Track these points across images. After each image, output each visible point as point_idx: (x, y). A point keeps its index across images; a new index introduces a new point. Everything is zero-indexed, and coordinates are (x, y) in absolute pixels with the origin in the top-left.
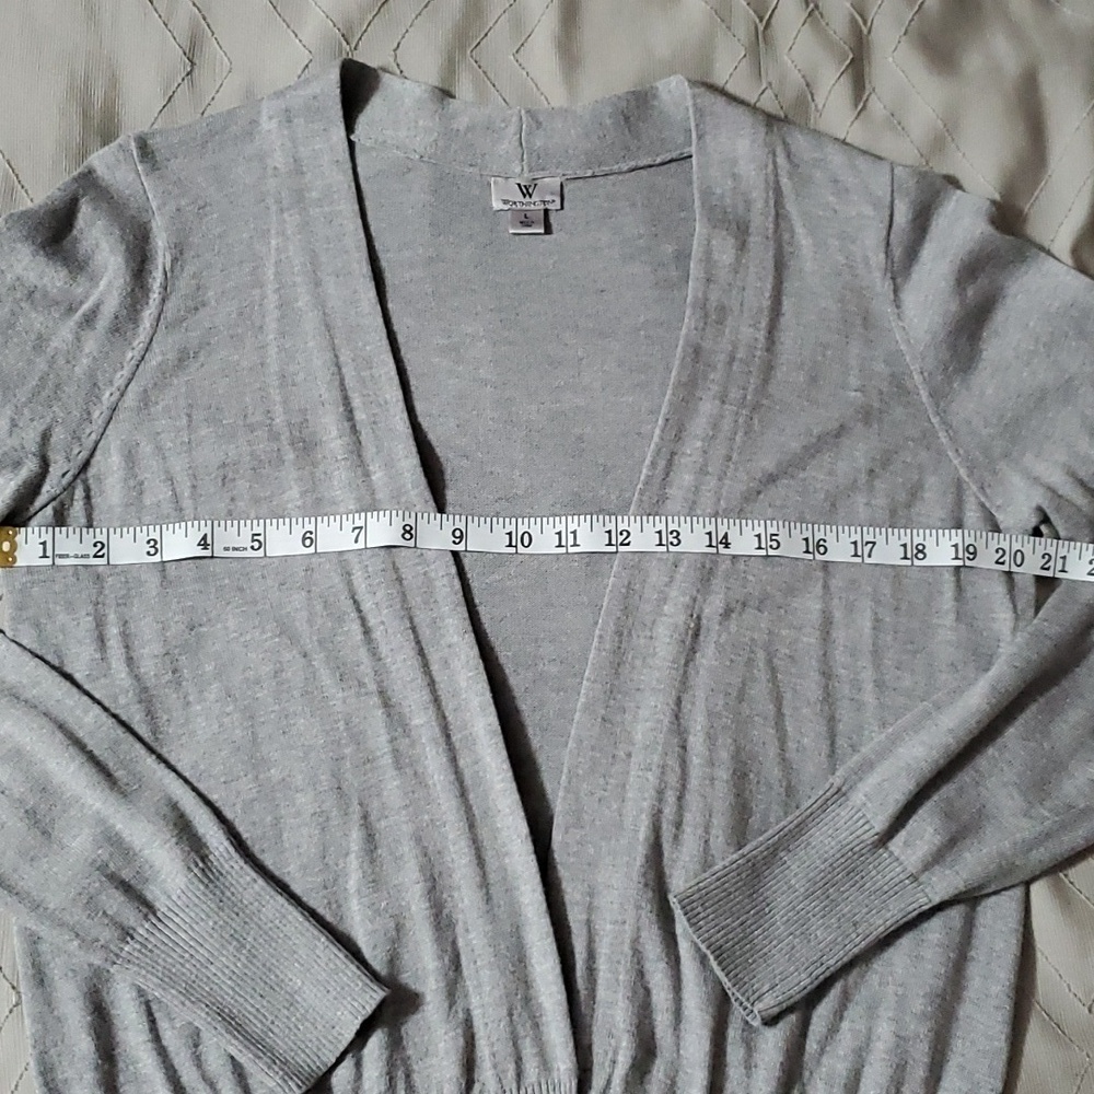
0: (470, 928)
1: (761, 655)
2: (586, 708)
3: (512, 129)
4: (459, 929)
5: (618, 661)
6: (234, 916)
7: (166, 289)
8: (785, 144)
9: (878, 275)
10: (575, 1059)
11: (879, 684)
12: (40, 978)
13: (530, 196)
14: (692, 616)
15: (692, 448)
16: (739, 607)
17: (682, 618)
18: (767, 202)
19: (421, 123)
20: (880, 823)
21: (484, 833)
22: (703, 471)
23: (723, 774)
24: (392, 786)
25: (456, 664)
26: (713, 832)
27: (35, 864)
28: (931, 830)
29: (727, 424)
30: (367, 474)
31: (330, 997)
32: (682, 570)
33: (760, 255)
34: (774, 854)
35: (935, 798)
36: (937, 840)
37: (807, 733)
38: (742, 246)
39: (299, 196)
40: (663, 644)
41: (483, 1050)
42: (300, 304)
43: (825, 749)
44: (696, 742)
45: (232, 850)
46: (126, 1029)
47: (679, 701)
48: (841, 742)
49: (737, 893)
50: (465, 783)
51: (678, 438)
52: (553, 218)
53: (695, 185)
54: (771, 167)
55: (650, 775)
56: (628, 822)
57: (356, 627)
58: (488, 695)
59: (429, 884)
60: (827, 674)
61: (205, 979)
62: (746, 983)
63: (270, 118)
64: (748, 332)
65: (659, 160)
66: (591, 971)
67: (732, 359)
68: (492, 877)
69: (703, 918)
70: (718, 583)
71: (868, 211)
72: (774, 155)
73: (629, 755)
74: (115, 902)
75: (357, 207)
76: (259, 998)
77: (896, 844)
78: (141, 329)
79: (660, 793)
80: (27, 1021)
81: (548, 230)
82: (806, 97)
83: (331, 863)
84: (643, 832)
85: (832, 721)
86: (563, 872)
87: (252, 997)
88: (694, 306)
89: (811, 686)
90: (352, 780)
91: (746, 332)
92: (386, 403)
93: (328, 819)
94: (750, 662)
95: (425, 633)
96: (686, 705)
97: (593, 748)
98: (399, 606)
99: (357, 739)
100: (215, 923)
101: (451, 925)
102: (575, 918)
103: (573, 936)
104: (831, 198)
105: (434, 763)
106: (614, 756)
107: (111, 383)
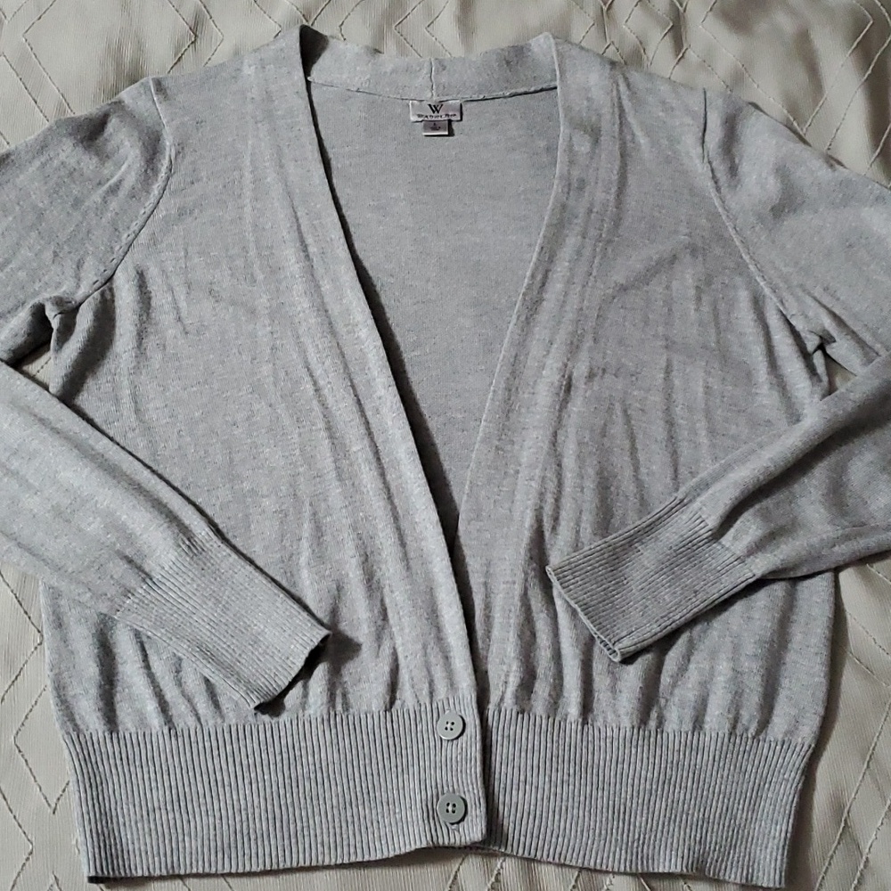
0: (394, 589)
1: (618, 407)
2: (483, 441)
3: (425, 71)
4: (386, 590)
5: (508, 409)
6: (212, 580)
7: (171, 170)
8: (626, 79)
9: (697, 161)
10: (474, 677)
11: (712, 432)
12: (59, 623)
13: (438, 112)
14: (564, 376)
15: (561, 269)
16: (600, 372)
17: (557, 377)
18: (613, 113)
19: (358, 68)
20: (713, 521)
21: (404, 525)
22: (569, 282)
23: (590, 485)
24: (335, 493)
25: (384, 410)
26: (583, 525)
27: (58, 541)
28: (754, 527)
29: (587, 252)
30: (318, 287)
31: (286, 635)
32: (556, 346)
33: (609, 146)
34: (631, 544)
35: (757, 506)
36: (759, 533)
37: (655, 464)
38: (596, 142)
39: (269, 115)
40: (543, 395)
41: (404, 675)
42: (269, 180)
43: (670, 472)
44: (569, 462)
45: (211, 534)
46: (124, 662)
47: (555, 434)
48: (683, 470)
49: (600, 568)
50: (391, 490)
51: (551, 260)
52: (455, 126)
53: (560, 105)
54: (615, 93)
55: (533, 484)
56: (517, 515)
57: (309, 387)
58: (408, 428)
59: (363, 559)
60: (670, 424)
61: (188, 624)
62: (607, 630)
63: (250, 66)
64: (601, 195)
65: (532, 89)
66: (488, 618)
67: (590, 211)
68: (412, 555)
69: (573, 584)
70: (584, 355)
71: (688, 120)
72: (618, 85)
73: (517, 472)
74: (119, 569)
75: (311, 119)
76: (230, 638)
77: (727, 539)
78: (152, 195)
79: (542, 495)
80: (47, 653)
81: (451, 133)
82: (639, 51)
83: (288, 545)
84: (529, 520)
85: (674, 455)
86: (467, 551)
87: (225, 637)
88: (561, 178)
89: (658, 430)
90: (304, 489)
91: (600, 196)
92: (331, 240)
93: (286, 515)
94: (610, 410)
95: (361, 389)
96: (561, 438)
97: (489, 467)
98: (342, 371)
99: (310, 460)
100: (198, 585)
101: (380, 589)
102: (475, 581)
103: (474, 594)
104: (661, 114)
105: (367, 477)
106: (505, 473)
107: (128, 228)
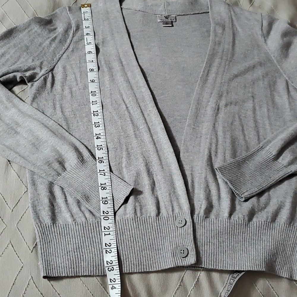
0: (157, 175)
1: (237, 116)
2: (188, 126)
3: (162, 6)
4: (154, 175)
5: (196, 116)
6: (90, 171)
7: (74, 35)
8: (233, 10)
9: (260, 37)
10: (189, 205)
11: (271, 124)
12: (34, 183)
13: (168, 19)
14: (217, 105)
15: (214, 69)
16: (230, 104)
17: (214, 105)
18: (229, 21)
19: (139, 4)
20: (274, 152)
21: (161, 154)
22: (217, 74)
23: (228, 141)
24: (134, 143)
25: (152, 115)
26: (226, 155)
27: (34, 155)
28: (289, 155)
29: (223, 64)
30: (126, 74)
31: (118, 192)
32: (213, 95)
33: (228, 31)
34: (245, 161)
35: (290, 148)
36: (292, 157)
37: (251, 135)
38: (224, 29)
39: (108, 19)
40: (209, 111)
41: (162, 204)
42: (108, 38)
43: (256, 138)
44: (220, 133)
45: (90, 155)
46: (58, 199)
47: (214, 124)
48: (261, 137)
49: (234, 169)
50: (155, 142)
51: (210, 66)
52: (174, 23)
53: (210, 18)
54: (230, 14)
55: (207, 140)
56: (201, 151)
57: (124, 106)
58: (161, 121)
59: (145, 164)
60: (256, 121)
61: (81, 186)
62: (239, 190)
63: (101, 3)
65: (201, 12)
66: (193, 186)
67: (223, 51)
68: (163, 163)
69: (225, 173)
70: (223, 98)
71: (256, 23)
72: (231, 12)
73: (201, 136)
74: (57, 166)
75: (123, 19)
76: (96, 192)
77: (280, 160)
78: (67, 43)
79: (211, 144)
80: (29, 194)
81: (173, 26)
82: (237, 2)
83: (118, 160)
84: (206, 152)
85: (258, 132)
86: (184, 163)
87: (94, 192)
88: (212, 40)
89: (251, 124)
90: (123, 141)
91: (226, 46)
92: (131, 60)
93: (117, 149)
94: (234, 117)
95: (143, 108)
96: (217, 125)
97: (191, 135)
98: (136, 101)
99: (125, 132)
100: (84, 173)
101: (152, 175)
102: (188, 173)
103: (187, 177)
104: (246, 21)
105: (146, 137)
106: (197, 137)
107: (59, 53)
